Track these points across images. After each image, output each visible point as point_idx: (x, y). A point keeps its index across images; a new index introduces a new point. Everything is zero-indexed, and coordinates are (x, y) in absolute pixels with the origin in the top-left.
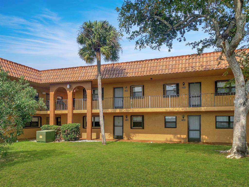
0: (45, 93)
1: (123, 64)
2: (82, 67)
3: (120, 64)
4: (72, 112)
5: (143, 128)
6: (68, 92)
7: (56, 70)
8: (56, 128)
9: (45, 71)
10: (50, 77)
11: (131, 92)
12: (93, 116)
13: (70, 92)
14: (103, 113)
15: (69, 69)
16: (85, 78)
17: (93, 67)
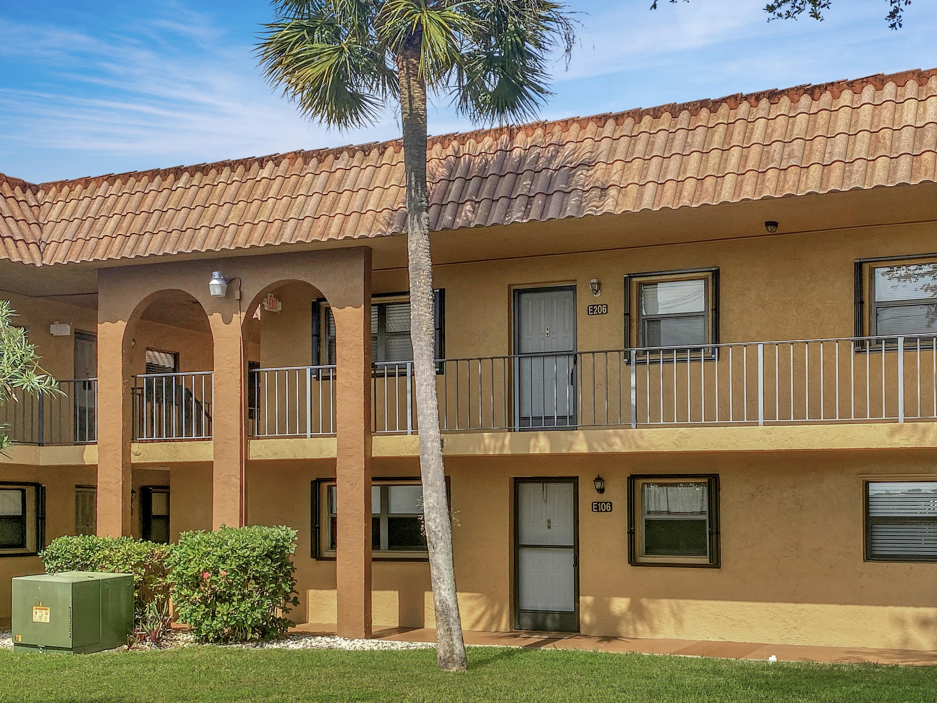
0: (66, 330)
1: (575, 127)
2: (306, 156)
3: (557, 128)
4: (244, 449)
5: (715, 563)
6: (215, 319)
7: (138, 176)
8: (136, 559)
9: (66, 189)
10: (98, 226)
11: (627, 314)
12: (374, 479)
13: (227, 321)
14: (445, 459)
15: (219, 172)
16: (327, 227)
17: (375, 153)
